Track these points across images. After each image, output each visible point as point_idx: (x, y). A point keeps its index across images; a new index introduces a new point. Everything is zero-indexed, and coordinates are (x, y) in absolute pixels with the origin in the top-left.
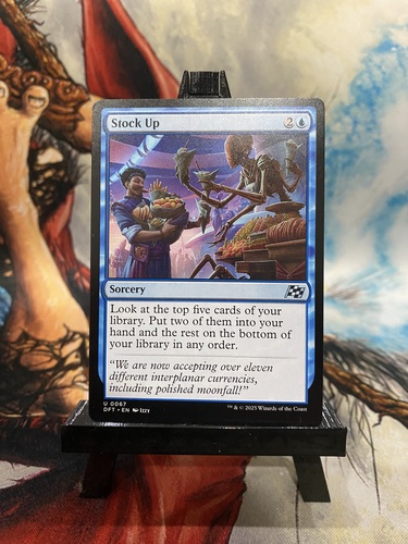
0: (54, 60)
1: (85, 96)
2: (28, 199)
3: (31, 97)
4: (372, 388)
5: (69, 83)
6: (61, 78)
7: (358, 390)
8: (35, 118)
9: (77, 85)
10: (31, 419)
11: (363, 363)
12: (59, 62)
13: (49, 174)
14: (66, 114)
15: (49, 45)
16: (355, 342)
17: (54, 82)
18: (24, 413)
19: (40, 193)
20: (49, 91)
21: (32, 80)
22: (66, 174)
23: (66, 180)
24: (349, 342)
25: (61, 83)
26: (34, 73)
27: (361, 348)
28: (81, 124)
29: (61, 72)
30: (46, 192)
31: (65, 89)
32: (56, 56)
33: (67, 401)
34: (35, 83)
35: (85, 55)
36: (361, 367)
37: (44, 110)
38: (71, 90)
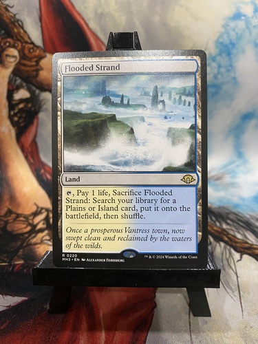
0: (22, 31)
1: (42, 53)
2: (8, 123)
3: (7, 56)
4: (235, 237)
5: (32, 46)
6: (27, 42)
7: (226, 239)
8: (11, 69)
9: (38, 47)
10: (15, 266)
11: (229, 221)
12: (25, 32)
13: (21, 106)
14: (31, 66)
15: (18, 21)
16: (224, 208)
17: (22, 45)
18: (10, 262)
19: (16, 119)
20: (19, 51)
21: (8, 44)
22: (32, 106)
23: (33, 109)
24: (220, 208)
25: (27, 46)
26: (9, 40)
27: (227, 211)
28: (41, 72)
29: (26, 39)
30: (20, 118)
31: (29, 49)
32: (22, 28)
33: (38, 253)
34: (9, 46)
35: (42, 27)
36: (228, 224)
37: (17, 64)
38: (34, 50)
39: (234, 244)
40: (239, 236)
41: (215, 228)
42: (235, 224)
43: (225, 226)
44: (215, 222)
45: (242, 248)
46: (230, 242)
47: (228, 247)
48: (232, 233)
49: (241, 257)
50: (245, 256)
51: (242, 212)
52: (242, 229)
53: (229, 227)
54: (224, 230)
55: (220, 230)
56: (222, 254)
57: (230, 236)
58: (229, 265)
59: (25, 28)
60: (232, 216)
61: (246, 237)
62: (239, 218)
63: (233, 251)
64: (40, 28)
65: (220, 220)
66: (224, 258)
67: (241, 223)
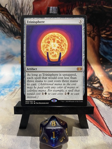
0: (105, 102)
1: (92, 96)
2: (99, 78)
3: (108, 95)
5: (98, 98)
6: (101, 99)
7: (10, 16)
8: (104, 91)
9: (95, 98)
11: (8, 27)
12: (103, 102)
13: (95, 82)
14: (95, 92)
15: (108, 106)
16: (9, 37)
17: (102, 98)
19: (96, 79)
20: (103, 96)
21: (109, 98)
22: (91, 83)
23: (90, 82)
25: (100, 98)
26: (110, 99)
27: (8, 34)
28: (90, 90)
29: (101, 100)
30: (95, 79)
31: (98, 97)
32: (105, 103)
34: (108, 98)
35: (95, 105)
36: (8, 25)
37: (102, 92)
38: (96, 97)
39: (7, 14)
40: (5, 18)
41: (13, 23)
42: (5, 25)
43: (10, 24)
44: (13, 27)
45: (4, 11)
46: (9, 14)
47: (9, 12)
48: (8, 20)
49: (6, 6)
50: (4, 6)
51: (2, 33)
52: (3, 22)
53: (8, 23)
54: (10, 22)
55: (12, 22)
56: (12, 8)
57: (8, 18)
58: (10, 3)
59: (104, 104)
60: (6, 30)
61: (2, 17)
62: (4, 29)
63: (8, 10)
64: (96, 104)
65: (11, 28)
66: (12, 6)
67: (3, 26)
